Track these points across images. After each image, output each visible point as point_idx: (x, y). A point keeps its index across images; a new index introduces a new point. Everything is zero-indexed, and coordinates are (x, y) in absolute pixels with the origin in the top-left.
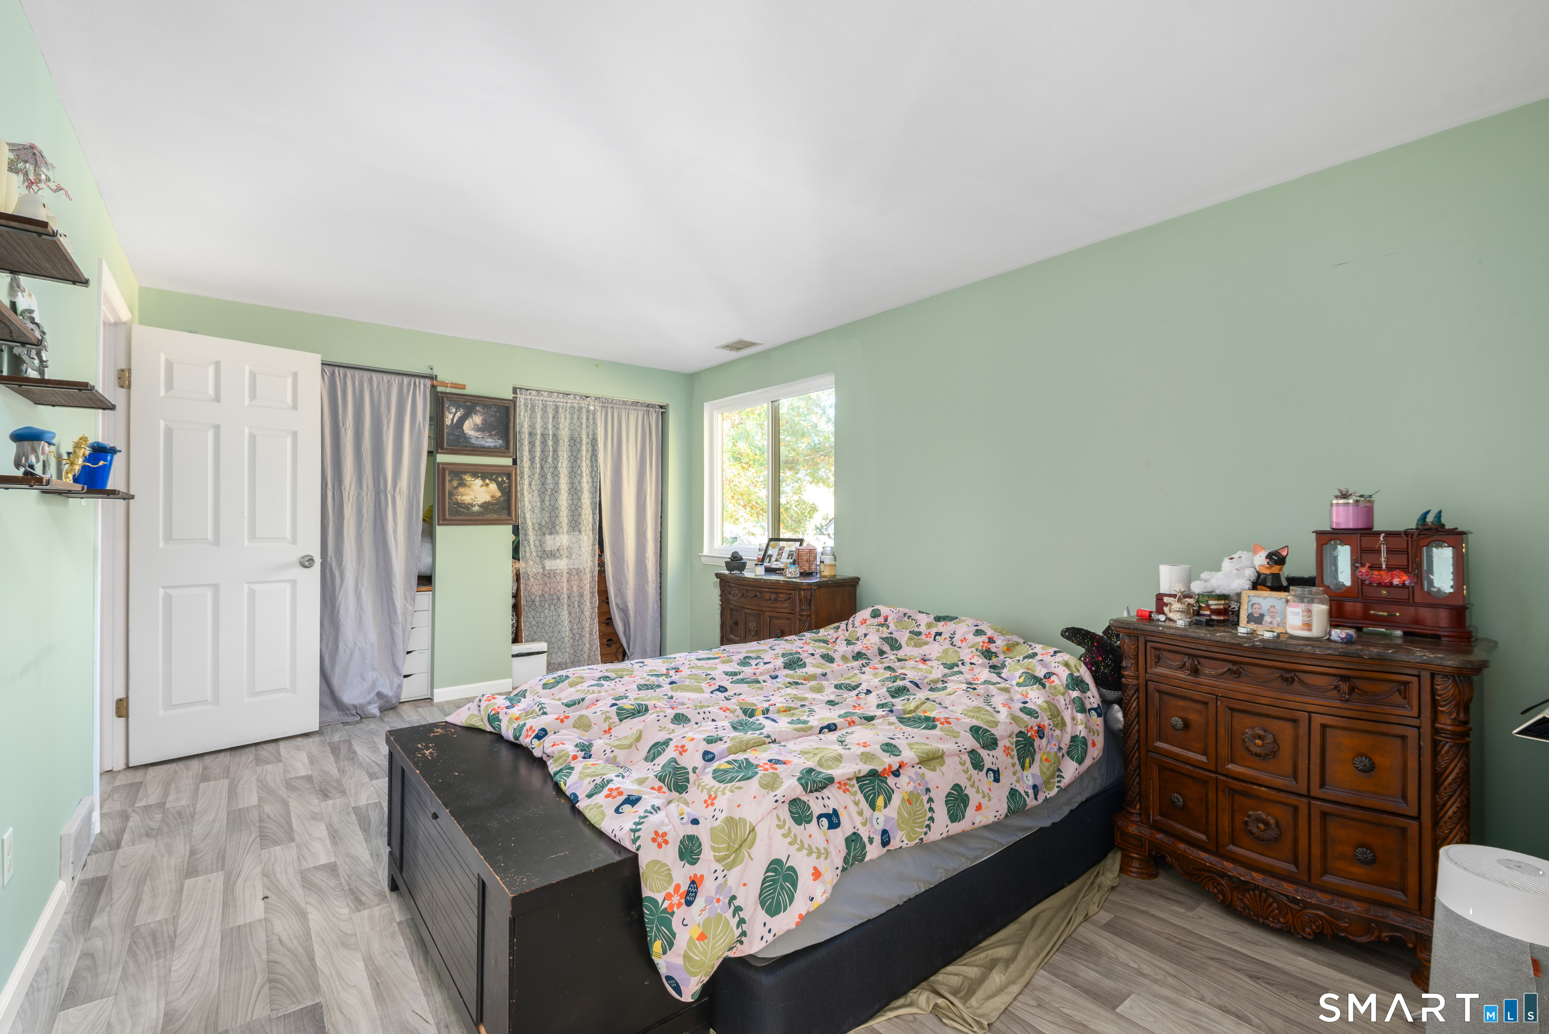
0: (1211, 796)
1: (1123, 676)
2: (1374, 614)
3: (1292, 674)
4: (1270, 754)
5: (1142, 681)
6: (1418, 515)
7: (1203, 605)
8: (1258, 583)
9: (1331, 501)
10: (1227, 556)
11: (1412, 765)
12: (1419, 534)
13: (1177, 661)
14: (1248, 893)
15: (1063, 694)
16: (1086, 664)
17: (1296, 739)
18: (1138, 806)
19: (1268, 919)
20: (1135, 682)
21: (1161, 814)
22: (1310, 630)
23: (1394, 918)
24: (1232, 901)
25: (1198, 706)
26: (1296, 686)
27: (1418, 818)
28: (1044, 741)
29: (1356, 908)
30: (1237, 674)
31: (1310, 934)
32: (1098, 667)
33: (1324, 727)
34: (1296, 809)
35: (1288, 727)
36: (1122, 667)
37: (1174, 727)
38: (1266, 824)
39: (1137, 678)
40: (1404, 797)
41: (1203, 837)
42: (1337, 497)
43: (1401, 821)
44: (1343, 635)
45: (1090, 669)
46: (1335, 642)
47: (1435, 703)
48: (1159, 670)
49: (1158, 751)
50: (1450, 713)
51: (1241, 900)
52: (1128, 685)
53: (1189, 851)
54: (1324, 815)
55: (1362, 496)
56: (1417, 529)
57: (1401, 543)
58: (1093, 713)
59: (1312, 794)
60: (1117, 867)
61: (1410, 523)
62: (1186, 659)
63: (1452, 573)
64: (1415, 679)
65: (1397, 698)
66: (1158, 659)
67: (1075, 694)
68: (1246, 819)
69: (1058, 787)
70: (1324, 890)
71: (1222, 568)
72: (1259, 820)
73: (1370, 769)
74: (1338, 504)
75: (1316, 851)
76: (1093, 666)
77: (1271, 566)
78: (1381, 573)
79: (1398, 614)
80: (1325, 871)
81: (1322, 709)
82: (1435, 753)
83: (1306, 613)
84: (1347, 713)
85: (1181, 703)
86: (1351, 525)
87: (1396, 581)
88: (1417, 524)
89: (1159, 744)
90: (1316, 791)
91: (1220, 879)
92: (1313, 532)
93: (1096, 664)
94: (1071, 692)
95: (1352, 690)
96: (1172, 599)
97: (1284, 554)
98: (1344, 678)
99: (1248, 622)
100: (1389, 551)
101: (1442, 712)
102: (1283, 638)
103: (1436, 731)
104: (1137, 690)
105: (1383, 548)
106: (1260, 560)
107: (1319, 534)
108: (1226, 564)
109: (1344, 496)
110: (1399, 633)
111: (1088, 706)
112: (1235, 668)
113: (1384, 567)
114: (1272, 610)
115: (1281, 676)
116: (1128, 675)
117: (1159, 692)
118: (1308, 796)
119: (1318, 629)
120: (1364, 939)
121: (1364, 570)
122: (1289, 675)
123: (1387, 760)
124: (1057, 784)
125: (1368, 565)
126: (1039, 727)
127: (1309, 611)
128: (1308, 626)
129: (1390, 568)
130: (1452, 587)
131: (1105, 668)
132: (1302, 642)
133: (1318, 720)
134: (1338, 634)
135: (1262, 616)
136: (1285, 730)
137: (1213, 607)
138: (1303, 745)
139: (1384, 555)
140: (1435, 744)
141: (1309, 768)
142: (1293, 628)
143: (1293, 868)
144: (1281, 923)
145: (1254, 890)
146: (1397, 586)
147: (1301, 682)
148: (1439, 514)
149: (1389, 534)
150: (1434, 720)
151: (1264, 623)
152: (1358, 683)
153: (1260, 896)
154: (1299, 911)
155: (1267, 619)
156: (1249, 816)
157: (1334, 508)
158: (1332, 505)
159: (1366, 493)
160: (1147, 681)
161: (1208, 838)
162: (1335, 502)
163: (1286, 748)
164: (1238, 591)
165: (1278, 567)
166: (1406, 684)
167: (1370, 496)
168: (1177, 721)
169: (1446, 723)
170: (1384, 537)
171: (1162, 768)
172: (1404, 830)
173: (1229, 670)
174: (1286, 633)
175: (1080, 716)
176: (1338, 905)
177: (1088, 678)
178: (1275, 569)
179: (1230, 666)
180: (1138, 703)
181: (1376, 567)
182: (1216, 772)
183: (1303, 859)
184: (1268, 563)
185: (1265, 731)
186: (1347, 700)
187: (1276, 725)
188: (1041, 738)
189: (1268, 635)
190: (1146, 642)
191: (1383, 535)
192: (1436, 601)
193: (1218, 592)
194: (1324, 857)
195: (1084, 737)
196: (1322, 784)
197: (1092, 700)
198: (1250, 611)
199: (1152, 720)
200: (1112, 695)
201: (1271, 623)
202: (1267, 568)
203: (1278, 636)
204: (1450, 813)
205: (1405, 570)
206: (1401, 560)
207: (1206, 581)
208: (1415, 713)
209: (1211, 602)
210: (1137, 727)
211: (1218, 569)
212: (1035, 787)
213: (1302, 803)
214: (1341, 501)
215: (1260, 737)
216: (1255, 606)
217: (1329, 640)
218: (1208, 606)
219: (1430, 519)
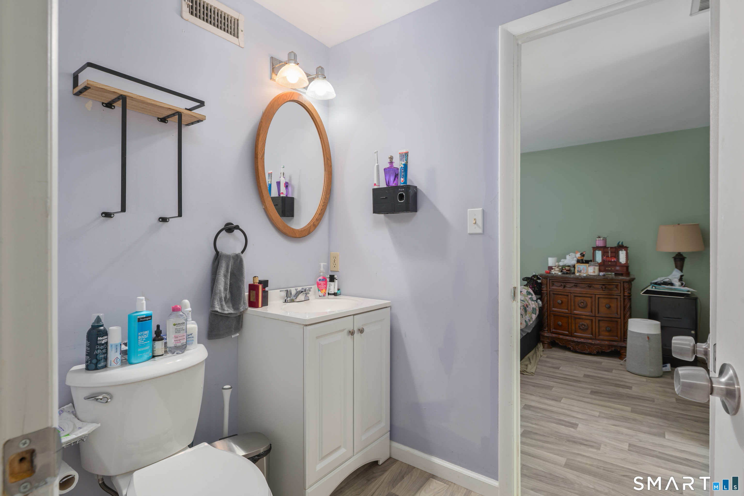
0: (570, 321)
1: (542, 290)
2: (607, 269)
3: (591, 285)
4: (585, 307)
5: (548, 291)
6: (617, 243)
7: (564, 269)
8: (578, 261)
9: (596, 239)
10: (568, 254)
11: (619, 305)
12: (618, 248)
13: (559, 284)
14: (580, 345)
15: (527, 296)
16: (531, 288)
17: (592, 302)
18: (547, 328)
19: (585, 351)
20: (546, 292)
21: (555, 329)
22: (595, 273)
23: (615, 343)
24: (575, 348)
25: (565, 297)
26: (592, 288)
27: (620, 318)
28: (528, 308)
29: (606, 343)
30: (576, 286)
31: (596, 352)
32: (535, 289)
33: (599, 298)
34: (592, 320)
35: (589, 299)
36: (542, 288)
37: (558, 303)
38: (584, 325)
39: (547, 291)
40: (617, 313)
41: (567, 333)
42: (597, 238)
43: (616, 319)
44: (603, 274)
45: (532, 289)
46: (601, 276)
47: (624, 289)
48: (554, 287)
49: (553, 311)
50: (627, 291)
51: (578, 348)
52: (544, 293)
53: (563, 337)
54: (599, 320)
55: (604, 238)
56: (617, 246)
57: (614, 250)
58: (535, 301)
59: (596, 316)
60: (542, 346)
61: (615, 245)
62: (562, 283)
63: (626, 258)
64: (619, 284)
65: (615, 289)
66: (553, 285)
67: (530, 296)
68: (579, 325)
69: (532, 321)
70: (599, 340)
71: (567, 258)
72: (583, 325)
73: (609, 308)
74: (598, 240)
75: (597, 330)
76: (533, 288)
77: (581, 257)
78: (609, 258)
79: (613, 269)
80: (599, 335)
81: (598, 293)
82: (624, 301)
83: (594, 269)
84: (604, 294)
85: (560, 296)
86: (602, 246)
87: (613, 260)
88: (617, 245)
89: (553, 309)
90: (597, 315)
91: (572, 343)
92: (592, 247)
93: (534, 288)
94: (529, 296)
95: (605, 288)
96: (555, 267)
97: (584, 253)
98: (603, 285)
99: (578, 272)
100: (611, 252)
101: (626, 291)
102: (588, 276)
103: (624, 296)
104: (547, 294)
105: (610, 252)
106: (578, 255)
107: (593, 248)
108: (568, 257)
109: (599, 237)
110: (613, 274)
111: (534, 300)
112: (576, 284)
113: (610, 256)
114: (583, 269)
115: (588, 286)
116: (544, 290)
117: (554, 294)
118: (595, 316)
119: (596, 273)
120: (608, 351)
121: (605, 257)
122: (590, 285)
123: (613, 305)
124: (532, 320)
125: (606, 256)
126: (526, 304)
127: (595, 268)
128: (594, 272)
129: (611, 257)
130: (625, 261)
131: (537, 289)
132: (594, 276)
133: (597, 296)
134: (601, 274)
135: (581, 271)
136: (589, 300)
137: (567, 269)
138: (594, 303)
139: (610, 253)
140: (624, 299)
141: (595, 309)
142: (591, 273)
143: (591, 336)
144: (588, 351)
145: (581, 344)
146: (613, 262)
147: (593, 287)
148: (622, 243)
149: (611, 248)
150: (624, 293)
151: (582, 272)
152: (607, 286)
153: (583, 345)
154: (593, 347)
155: (582, 271)
156: (580, 324)
157: (597, 241)
158: (596, 240)
159: (605, 237)
160: (550, 291)
161: (569, 332)
162: (597, 239)
163: (589, 305)
164: (573, 264)
165: (583, 257)
166: (617, 285)
167: (606, 238)
168: (560, 301)
169: (626, 294)
170: (610, 249)
171: (555, 315)
172: (617, 322)
173: (574, 285)
174: (589, 275)
175: (533, 302)
176: (603, 343)
177: (532, 292)
178: (582, 258)
179: (574, 284)
180: (547, 298)
181: (608, 257)
182: (571, 314)
183: (594, 333)
184: (581, 256)
185: (584, 301)
186: (604, 290)
187: (586, 299)
188: (527, 307)
189: (585, 275)
190: (550, 280)
191: (609, 248)
192: (622, 265)
193: (567, 265)
194: (599, 331)
195: (535, 308)
196: (598, 313)
197: (534, 298)
198: (578, 269)
199: (551, 302)
200: (539, 296)
201: (583, 272)
202: (580, 258)
203: (587, 275)
204: (627, 316)
205: (615, 257)
206: (614, 254)
207: (563, 262)
208: (619, 292)
209: (566, 268)
210: (547, 305)
211: (565, 258)
212: (529, 320)
213: (593, 318)
214: (599, 239)
215: (583, 303)
216: (579, 268)
217: (599, 275)
218: (565, 269)
219: (620, 244)
